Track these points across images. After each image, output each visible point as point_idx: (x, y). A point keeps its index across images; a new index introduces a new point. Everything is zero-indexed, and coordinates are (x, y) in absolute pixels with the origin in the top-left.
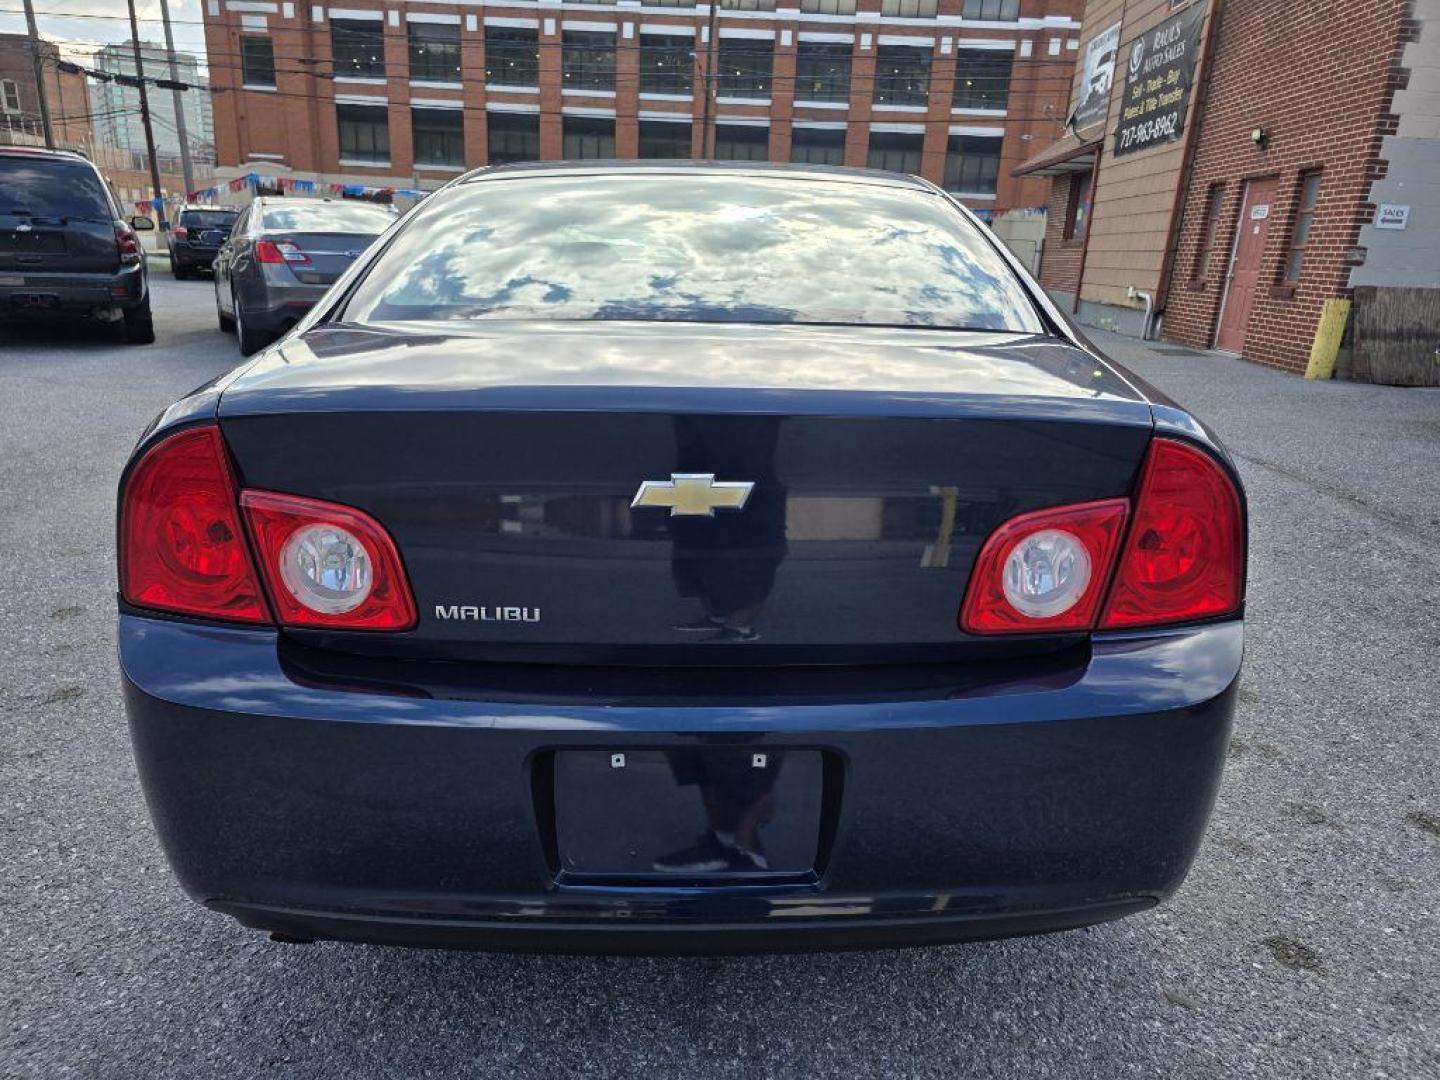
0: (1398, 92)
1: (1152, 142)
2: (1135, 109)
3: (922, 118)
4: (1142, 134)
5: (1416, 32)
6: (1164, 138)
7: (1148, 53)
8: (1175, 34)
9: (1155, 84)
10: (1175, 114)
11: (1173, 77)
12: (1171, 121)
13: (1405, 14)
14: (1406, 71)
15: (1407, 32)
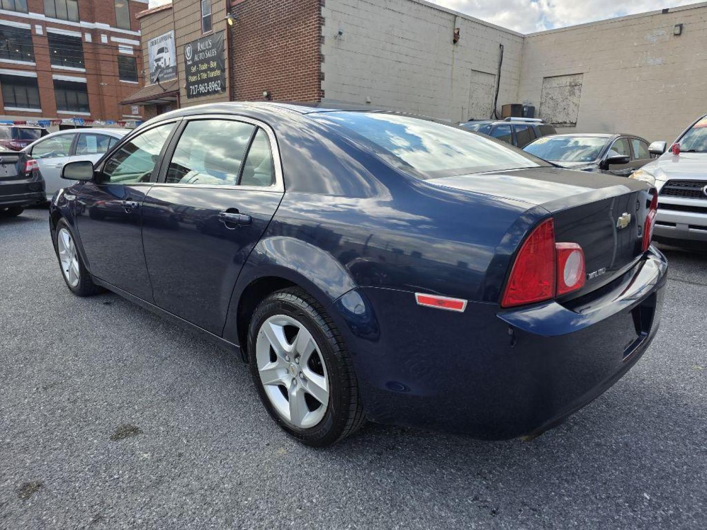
0: (322, 81)
1: (209, 93)
2: (195, 77)
3: (34, 68)
4: (202, 89)
5: (323, 59)
6: (215, 92)
7: (195, 52)
8: (209, 45)
9: (204, 67)
10: (219, 81)
11: (213, 64)
12: (218, 84)
13: (319, 51)
14: (323, 73)
15: (321, 58)
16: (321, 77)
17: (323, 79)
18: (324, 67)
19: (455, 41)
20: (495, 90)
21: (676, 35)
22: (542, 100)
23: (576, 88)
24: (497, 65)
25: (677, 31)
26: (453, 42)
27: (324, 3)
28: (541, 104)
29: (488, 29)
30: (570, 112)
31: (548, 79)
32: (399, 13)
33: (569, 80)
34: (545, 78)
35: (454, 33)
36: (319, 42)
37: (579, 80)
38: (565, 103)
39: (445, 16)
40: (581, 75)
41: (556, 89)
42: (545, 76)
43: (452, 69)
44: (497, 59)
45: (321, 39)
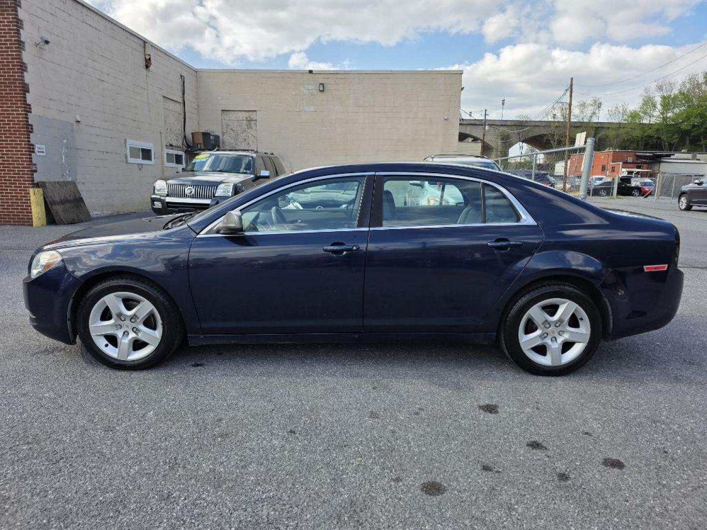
0: (27, 94)
5: (26, 67)
13: (20, 59)
14: (27, 85)
15: (23, 67)
16: (25, 89)
17: (28, 92)
18: (28, 78)
19: (147, 67)
20: (182, 117)
21: (320, 91)
22: (223, 130)
23: (253, 122)
24: (181, 94)
25: (321, 89)
26: (145, 67)
27: (20, 2)
28: (223, 133)
29: (170, 59)
30: (251, 143)
31: (225, 113)
32: (96, 29)
33: (245, 115)
34: (223, 111)
35: (146, 59)
36: (18, 48)
37: (253, 116)
38: (245, 134)
39: (136, 40)
40: (254, 112)
41: (234, 122)
42: (224, 109)
43: (148, 93)
44: (180, 88)
45: (20, 44)
